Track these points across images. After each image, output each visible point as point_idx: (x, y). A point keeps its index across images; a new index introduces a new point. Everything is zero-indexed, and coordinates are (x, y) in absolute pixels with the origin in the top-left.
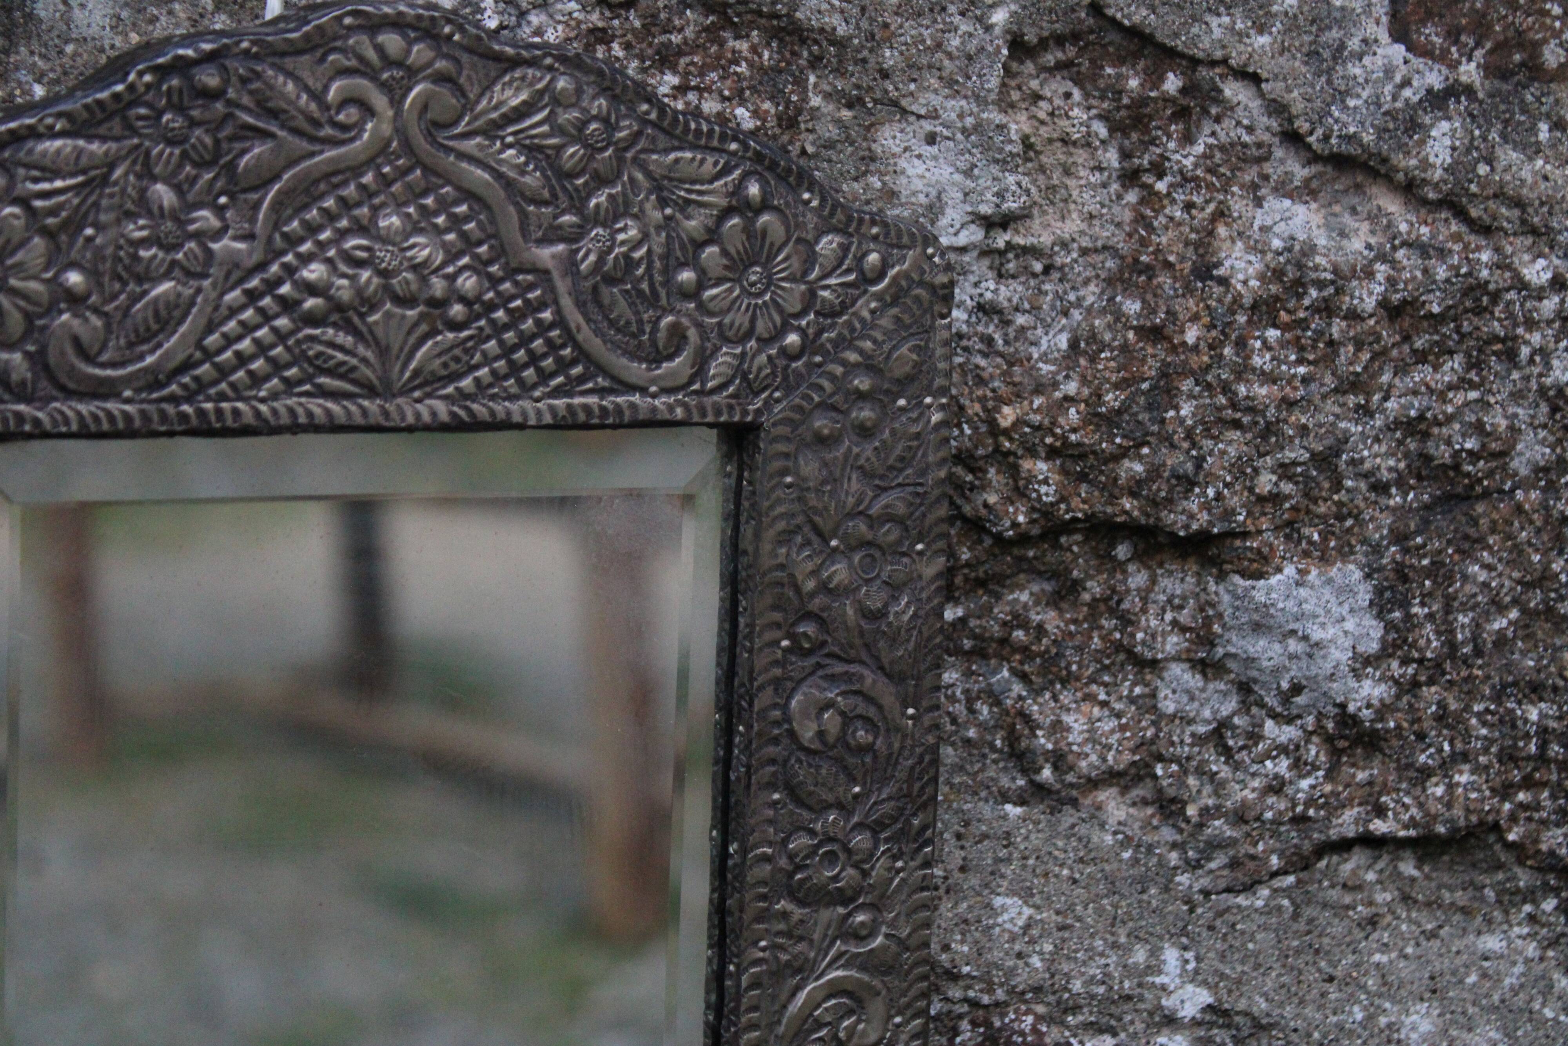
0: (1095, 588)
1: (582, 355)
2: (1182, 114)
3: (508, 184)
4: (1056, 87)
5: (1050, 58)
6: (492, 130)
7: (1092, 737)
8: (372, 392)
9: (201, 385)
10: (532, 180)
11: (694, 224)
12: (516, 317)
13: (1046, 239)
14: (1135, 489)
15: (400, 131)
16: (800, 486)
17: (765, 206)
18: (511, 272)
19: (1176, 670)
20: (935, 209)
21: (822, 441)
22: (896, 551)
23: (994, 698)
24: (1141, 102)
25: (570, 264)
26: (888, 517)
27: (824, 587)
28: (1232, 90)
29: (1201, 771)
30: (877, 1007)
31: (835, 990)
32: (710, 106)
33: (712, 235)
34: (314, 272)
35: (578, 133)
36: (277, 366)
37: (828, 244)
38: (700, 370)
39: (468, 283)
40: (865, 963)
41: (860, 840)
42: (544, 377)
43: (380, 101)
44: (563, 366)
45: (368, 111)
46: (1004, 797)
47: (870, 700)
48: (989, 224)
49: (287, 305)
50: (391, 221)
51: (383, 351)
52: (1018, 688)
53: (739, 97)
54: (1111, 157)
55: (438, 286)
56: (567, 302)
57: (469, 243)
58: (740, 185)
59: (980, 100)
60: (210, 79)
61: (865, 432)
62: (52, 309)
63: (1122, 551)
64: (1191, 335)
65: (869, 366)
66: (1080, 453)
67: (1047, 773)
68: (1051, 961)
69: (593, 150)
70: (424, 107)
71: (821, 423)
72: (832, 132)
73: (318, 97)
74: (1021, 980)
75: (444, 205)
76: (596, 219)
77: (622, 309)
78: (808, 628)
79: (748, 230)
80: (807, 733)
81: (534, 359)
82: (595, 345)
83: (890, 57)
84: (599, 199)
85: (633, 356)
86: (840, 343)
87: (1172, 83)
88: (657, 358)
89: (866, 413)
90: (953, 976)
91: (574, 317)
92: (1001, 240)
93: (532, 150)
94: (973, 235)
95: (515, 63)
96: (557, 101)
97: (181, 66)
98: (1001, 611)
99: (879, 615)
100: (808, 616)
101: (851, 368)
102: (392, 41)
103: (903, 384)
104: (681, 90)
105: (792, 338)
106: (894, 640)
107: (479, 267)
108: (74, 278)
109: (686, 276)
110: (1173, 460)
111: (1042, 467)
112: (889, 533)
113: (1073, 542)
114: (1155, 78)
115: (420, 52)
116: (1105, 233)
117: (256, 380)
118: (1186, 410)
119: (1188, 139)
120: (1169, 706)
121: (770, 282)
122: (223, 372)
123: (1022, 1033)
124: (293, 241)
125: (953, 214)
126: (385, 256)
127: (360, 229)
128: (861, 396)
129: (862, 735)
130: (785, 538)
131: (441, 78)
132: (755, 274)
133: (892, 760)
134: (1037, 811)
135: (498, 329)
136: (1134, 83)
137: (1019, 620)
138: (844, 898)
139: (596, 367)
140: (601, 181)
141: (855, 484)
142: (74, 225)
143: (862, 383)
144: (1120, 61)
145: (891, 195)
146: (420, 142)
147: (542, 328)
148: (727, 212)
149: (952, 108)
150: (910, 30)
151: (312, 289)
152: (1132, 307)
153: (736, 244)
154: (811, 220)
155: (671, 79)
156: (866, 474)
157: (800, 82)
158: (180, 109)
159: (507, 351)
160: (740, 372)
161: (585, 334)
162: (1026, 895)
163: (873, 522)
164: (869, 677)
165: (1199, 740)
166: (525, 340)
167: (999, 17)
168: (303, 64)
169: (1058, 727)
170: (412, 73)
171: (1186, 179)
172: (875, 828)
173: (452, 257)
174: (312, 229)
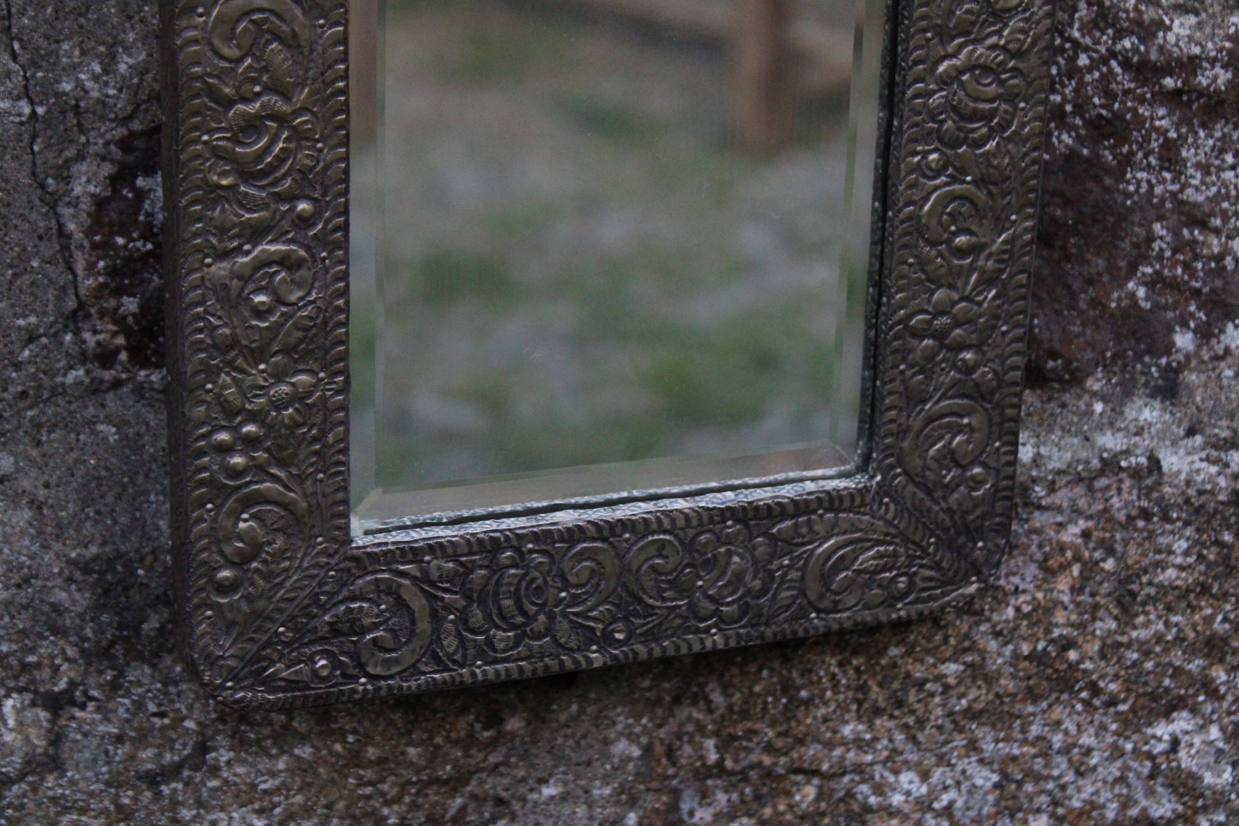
123: (1127, 11)
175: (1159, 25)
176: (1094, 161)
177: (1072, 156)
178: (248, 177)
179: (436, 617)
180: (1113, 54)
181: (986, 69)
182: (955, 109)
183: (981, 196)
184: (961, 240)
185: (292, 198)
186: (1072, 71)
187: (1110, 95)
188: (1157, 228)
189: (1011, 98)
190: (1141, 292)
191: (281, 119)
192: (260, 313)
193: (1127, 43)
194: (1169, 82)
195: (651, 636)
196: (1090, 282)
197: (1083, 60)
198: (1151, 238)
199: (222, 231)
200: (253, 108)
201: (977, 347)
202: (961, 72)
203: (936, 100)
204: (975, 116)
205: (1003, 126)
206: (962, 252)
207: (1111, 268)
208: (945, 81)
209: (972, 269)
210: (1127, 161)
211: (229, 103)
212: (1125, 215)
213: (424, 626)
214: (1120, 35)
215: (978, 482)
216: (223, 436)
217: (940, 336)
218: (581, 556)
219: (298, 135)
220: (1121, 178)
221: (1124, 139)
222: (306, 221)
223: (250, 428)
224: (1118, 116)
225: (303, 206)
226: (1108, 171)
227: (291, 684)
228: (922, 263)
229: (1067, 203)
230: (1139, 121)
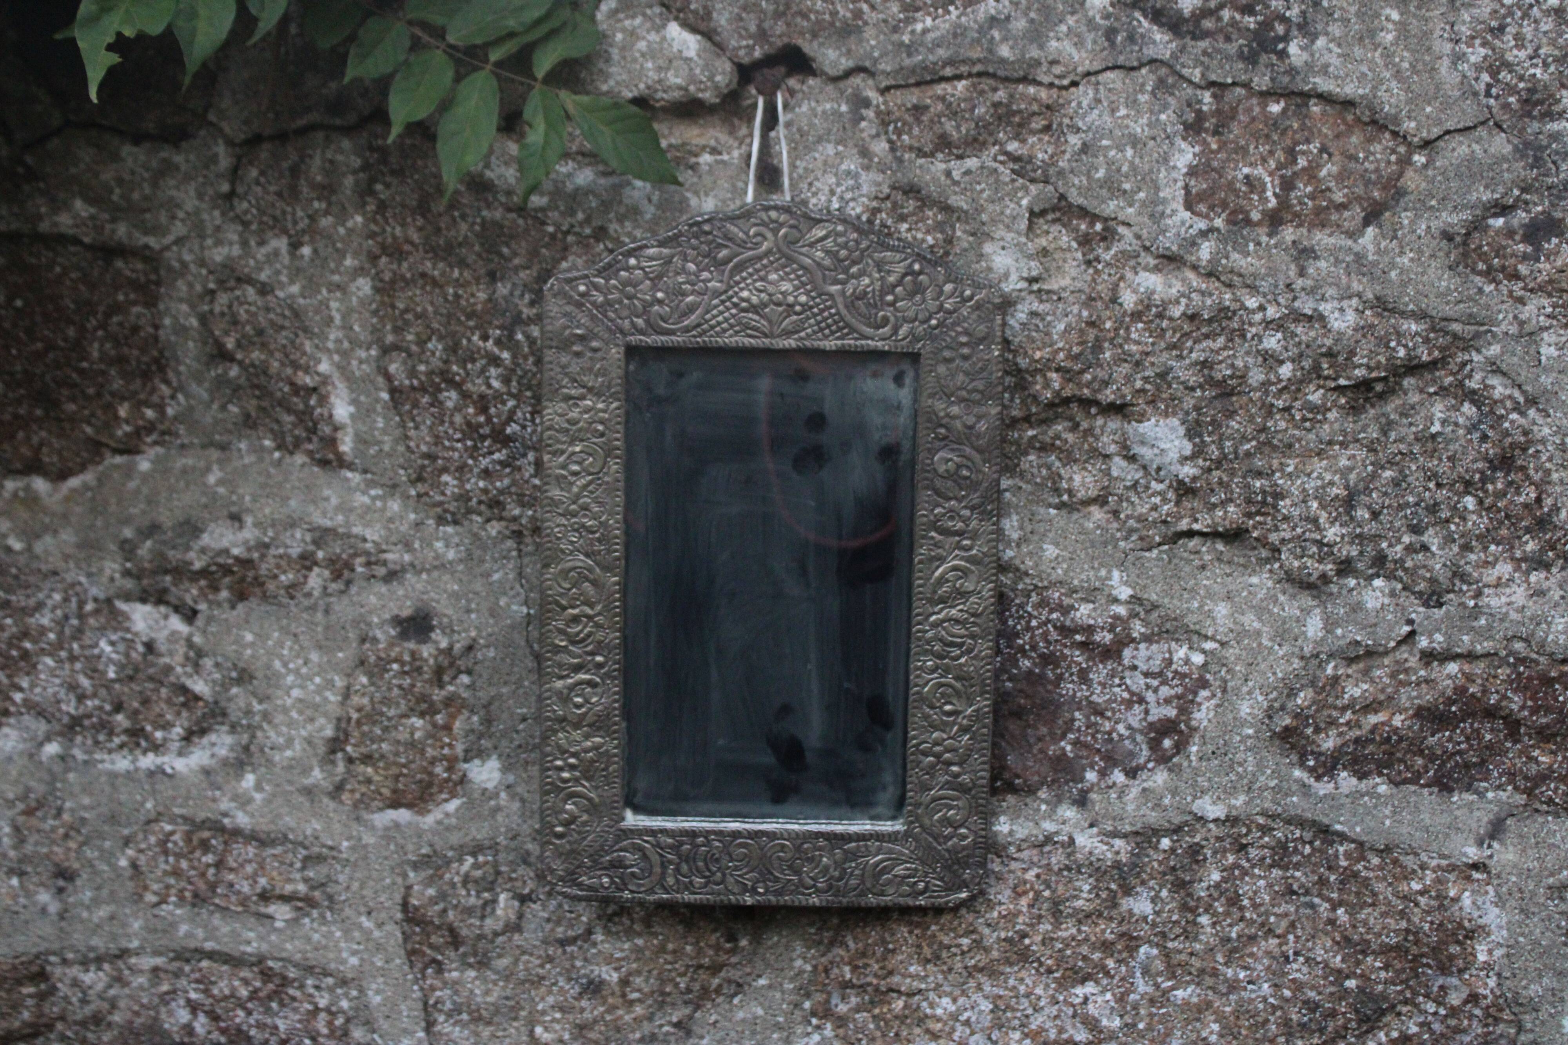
0: (1085, 425)
1: (847, 325)
2: (1104, 239)
3: (818, 264)
4: (1055, 229)
5: (1050, 217)
6: (812, 245)
7: (1083, 484)
8: (766, 336)
9: (704, 332)
10: (827, 262)
11: (892, 279)
12: (822, 311)
13: (1055, 287)
14: (1088, 385)
15: (776, 245)
16: (938, 377)
17: (920, 273)
18: (820, 295)
19: (1117, 459)
20: (1006, 275)
21: (948, 361)
22: (978, 403)
23: (1049, 467)
24: (1087, 234)
25: (843, 292)
26: (975, 390)
27: (947, 415)
28: (1121, 229)
29: (1128, 500)
30: (973, 578)
31: (955, 568)
32: (920, 236)
33: (900, 283)
34: (745, 294)
35: (845, 246)
36: (732, 326)
37: (948, 287)
38: (895, 331)
39: (803, 299)
40: (968, 560)
41: (966, 513)
42: (833, 333)
43: (769, 235)
44: (840, 329)
45: (765, 238)
46: (1050, 506)
47: (968, 459)
48: (1032, 280)
49: (735, 305)
50: (773, 277)
51: (770, 322)
52: (1058, 464)
53: (928, 232)
54: (1079, 255)
55: (791, 299)
56: (841, 306)
57: (804, 284)
58: (911, 265)
59: (1019, 233)
60: (707, 228)
61: (965, 358)
62: (652, 305)
63: (1093, 411)
64: (1108, 325)
65: (966, 333)
66: (1068, 371)
67: (1065, 497)
68: (1066, 572)
69: (851, 251)
70: (786, 236)
71: (947, 354)
72: (965, 245)
73: (747, 233)
74: (1053, 577)
75: (794, 271)
76: (853, 277)
77: (863, 309)
78: (943, 431)
79: (914, 282)
80: (942, 469)
81: (828, 326)
82: (853, 321)
83: (984, 217)
84: (854, 270)
85: (869, 325)
86: (954, 324)
87: (1098, 227)
88: (878, 327)
89: (966, 351)
90: (1027, 574)
91: (844, 312)
92: (1035, 287)
93: (827, 252)
94: (1023, 285)
95: (820, 221)
96: (838, 234)
97: (698, 224)
98: (1051, 433)
99: (971, 428)
100: (942, 426)
101: (959, 334)
102: (773, 214)
103: (982, 340)
104: (909, 230)
105: (934, 322)
106: (979, 436)
107: (807, 293)
108: (660, 295)
109: (890, 298)
110: (1102, 374)
111: (1054, 375)
112: (976, 396)
113: (1074, 406)
114: (1092, 224)
115: (782, 218)
116: (1079, 285)
117: (725, 331)
118: (1108, 355)
119: (1108, 248)
120: (1115, 473)
121: (924, 301)
122: (712, 327)
124: (737, 283)
125: (1014, 277)
126: (771, 289)
127: (762, 279)
128: (963, 345)
129: (965, 472)
130: (932, 396)
131: (792, 227)
132: (918, 298)
133: (979, 483)
134: (1064, 512)
135: (815, 315)
136: (1083, 227)
137: (1057, 437)
138: (960, 533)
139: (853, 330)
140: (854, 263)
141: (961, 377)
142: (660, 277)
143: (964, 339)
144: (1079, 218)
145: (990, 269)
146: (785, 249)
147: (831, 316)
148: (905, 275)
149: (1009, 236)
150: (991, 207)
151: (743, 300)
152: (1085, 313)
153: (909, 287)
154: (941, 278)
155: (905, 226)
156: (967, 373)
157: (953, 227)
158: (697, 237)
159: (818, 323)
160: (911, 332)
161: (848, 318)
162: (1057, 545)
163: (970, 392)
164: (968, 450)
165: (1127, 488)
166: (825, 319)
167: (1025, 202)
168: (741, 222)
169: (1071, 479)
170: (782, 225)
171: (1108, 264)
172: (973, 508)
173: (796, 288)
174: (744, 279)
175: (1072, 607)
176: (1042, 676)
177: (1030, 672)
178: (574, 643)
179: (664, 866)
180: (1049, 621)
181: (957, 621)
182: (941, 640)
183: (958, 685)
184: (948, 708)
185: (593, 654)
186: (1028, 628)
187: (1049, 643)
188: (1077, 715)
189: (973, 636)
190: (1069, 748)
191: (590, 618)
192: (578, 706)
193: (1054, 616)
194: (1078, 637)
195: (778, 893)
196: (1040, 739)
197: (1034, 623)
198: (1073, 720)
199: (560, 666)
200: (576, 611)
201: (960, 764)
202: (943, 621)
203: (929, 635)
204: (952, 644)
205: (969, 651)
206: (949, 714)
207: (1052, 734)
208: (935, 625)
209: (954, 723)
210: (1060, 677)
211: (564, 609)
212: (1059, 706)
213: (658, 870)
214: (1051, 611)
215: (965, 837)
216: (559, 763)
217: (938, 756)
218: (741, 845)
219: (597, 625)
220: (1058, 686)
221: (1057, 666)
222: (600, 666)
223: (572, 761)
224: (1053, 653)
225: (599, 659)
226: (1050, 682)
227: (590, 888)
228: (926, 717)
229: (1027, 697)
230: (1064, 657)
